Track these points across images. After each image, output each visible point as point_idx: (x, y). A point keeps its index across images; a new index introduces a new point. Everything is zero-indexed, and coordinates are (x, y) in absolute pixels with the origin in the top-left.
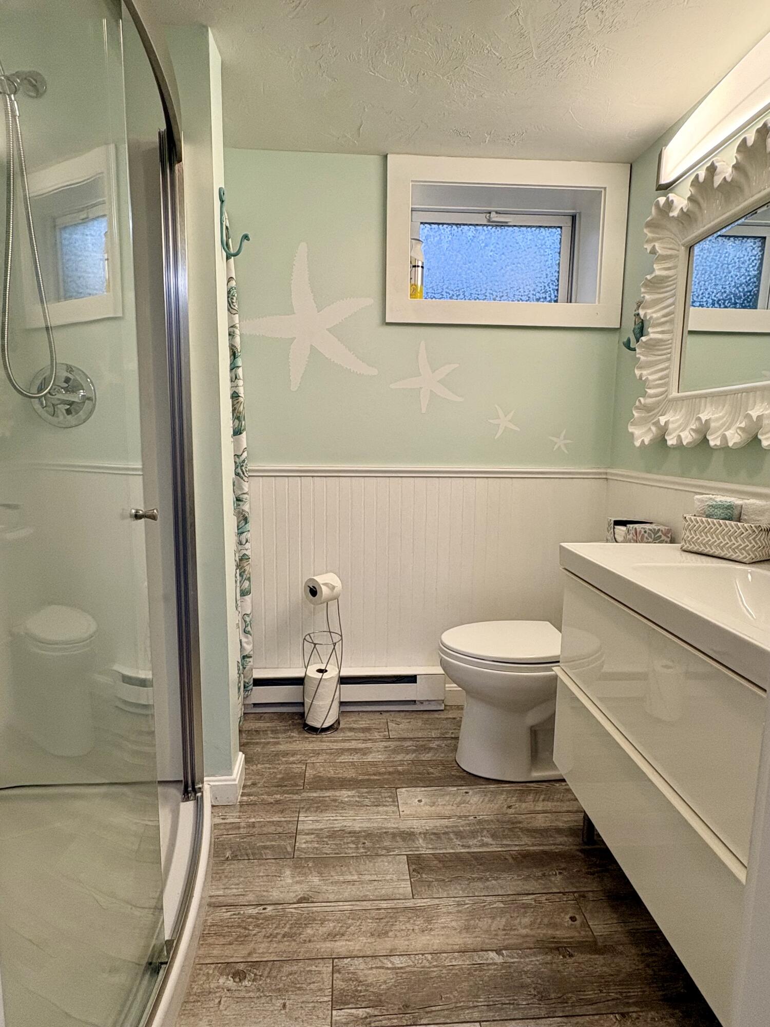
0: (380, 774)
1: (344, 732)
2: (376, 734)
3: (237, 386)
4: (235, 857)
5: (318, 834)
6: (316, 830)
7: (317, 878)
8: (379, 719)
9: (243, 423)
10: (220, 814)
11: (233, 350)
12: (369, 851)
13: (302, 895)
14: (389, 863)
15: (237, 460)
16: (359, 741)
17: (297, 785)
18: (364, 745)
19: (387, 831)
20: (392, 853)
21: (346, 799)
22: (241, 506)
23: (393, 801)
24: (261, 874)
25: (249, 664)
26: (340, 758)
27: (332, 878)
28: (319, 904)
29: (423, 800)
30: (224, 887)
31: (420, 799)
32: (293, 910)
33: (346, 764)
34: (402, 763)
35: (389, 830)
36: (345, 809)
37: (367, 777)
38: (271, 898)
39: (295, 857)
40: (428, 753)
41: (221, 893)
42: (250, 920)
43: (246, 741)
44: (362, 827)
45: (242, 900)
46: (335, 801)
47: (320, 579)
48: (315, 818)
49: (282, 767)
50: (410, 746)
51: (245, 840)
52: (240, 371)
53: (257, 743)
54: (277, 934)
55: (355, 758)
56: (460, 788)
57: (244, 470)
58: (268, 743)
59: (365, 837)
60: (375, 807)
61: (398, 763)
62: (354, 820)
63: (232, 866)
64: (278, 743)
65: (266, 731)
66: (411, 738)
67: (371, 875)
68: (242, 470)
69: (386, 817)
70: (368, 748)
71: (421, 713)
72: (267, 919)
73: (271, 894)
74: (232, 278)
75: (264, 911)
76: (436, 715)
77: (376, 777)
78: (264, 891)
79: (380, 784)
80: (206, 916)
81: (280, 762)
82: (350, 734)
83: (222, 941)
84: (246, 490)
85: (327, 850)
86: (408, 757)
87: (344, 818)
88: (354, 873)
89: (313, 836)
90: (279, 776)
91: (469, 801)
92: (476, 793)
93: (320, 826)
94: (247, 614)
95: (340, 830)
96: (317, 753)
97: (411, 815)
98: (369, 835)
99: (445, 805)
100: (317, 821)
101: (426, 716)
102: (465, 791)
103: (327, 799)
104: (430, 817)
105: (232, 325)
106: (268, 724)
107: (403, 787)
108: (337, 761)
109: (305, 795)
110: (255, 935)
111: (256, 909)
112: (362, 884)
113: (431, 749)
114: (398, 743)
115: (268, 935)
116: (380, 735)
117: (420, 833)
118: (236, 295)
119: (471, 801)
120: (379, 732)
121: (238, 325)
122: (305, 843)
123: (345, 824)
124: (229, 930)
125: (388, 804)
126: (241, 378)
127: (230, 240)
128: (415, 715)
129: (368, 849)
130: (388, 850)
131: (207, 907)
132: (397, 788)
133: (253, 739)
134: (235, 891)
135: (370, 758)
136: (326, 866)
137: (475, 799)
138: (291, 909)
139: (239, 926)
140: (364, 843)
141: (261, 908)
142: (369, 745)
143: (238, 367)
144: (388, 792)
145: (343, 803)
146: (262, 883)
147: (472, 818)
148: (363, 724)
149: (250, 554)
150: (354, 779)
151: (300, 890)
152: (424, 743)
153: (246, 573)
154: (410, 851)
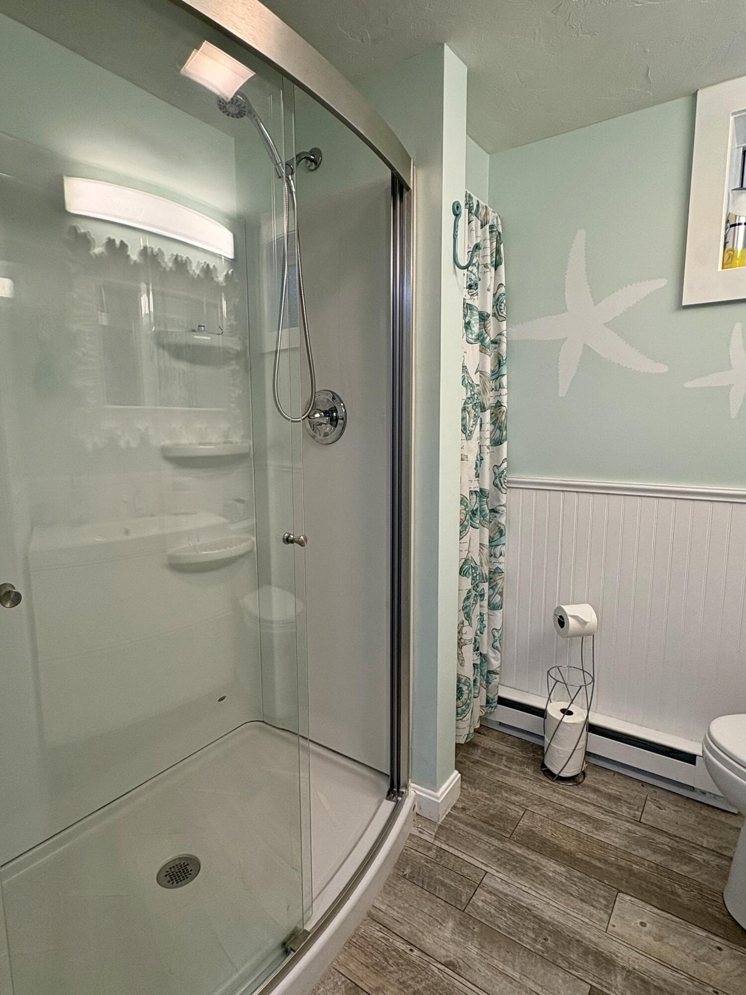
0: (606, 862)
1: (585, 790)
2: (625, 808)
3: (500, 395)
4: (411, 878)
5: (500, 898)
6: (500, 892)
7: (476, 950)
8: (637, 791)
9: (504, 433)
10: (420, 826)
11: (498, 358)
12: (547, 952)
13: (452, 959)
14: (564, 982)
15: (496, 471)
16: (598, 809)
17: (505, 831)
18: (602, 816)
19: (581, 939)
20: (573, 972)
21: (551, 874)
22: (497, 518)
23: (607, 906)
24: (426, 910)
25: (495, 680)
26: (566, 820)
27: (491, 959)
28: (464, 981)
29: (648, 925)
30: (388, 903)
31: (644, 921)
32: (436, 971)
33: (570, 831)
34: (642, 861)
35: (584, 941)
36: (544, 886)
37: (587, 858)
38: (423, 942)
39: (466, 911)
40: (685, 864)
41: (383, 907)
42: (394, 953)
43: (478, 758)
44: (554, 919)
45: (398, 928)
46: (537, 869)
47: (569, 610)
48: (506, 878)
49: (499, 803)
50: (663, 844)
51: (429, 865)
52: (504, 380)
53: (488, 766)
54: (410, 985)
55: (584, 828)
56: (712, 936)
57: (502, 481)
58: (499, 769)
59: (550, 933)
60: (579, 902)
61: (635, 859)
62: (548, 904)
63: (405, 886)
64: (507, 774)
65: (502, 755)
66: (670, 834)
67: (536, 983)
68: (500, 481)
69: (587, 921)
70: (606, 823)
71: (700, 805)
72: (410, 963)
73: (424, 937)
74: (501, 284)
75: (409, 952)
76: (722, 817)
77: (598, 864)
78: (420, 931)
79: (601, 875)
80: (362, 924)
81: (500, 796)
82: (591, 795)
83: (362, 958)
84: (504, 502)
85: (502, 922)
86: (652, 858)
87: (538, 895)
88: (517, 968)
89: (494, 898)
90: (491, 811)
91: (717, 963)
92: (735, 957)
93: (507, 890)
94: (496, 629)
95: (526, 907)
96: (542, 803)
97: (622, 937)
98: (557, 932)
99: (676, 948)
100: (507, 883)
101: (705, 812)
102: (719, 945)
103: (529, 862)
104: (647, 953)
105: (499, 333)
106: (508, 749)
107: (627, 894)
108: (561, 822)
109: (509, 846)
110: (391, 972)
111: (403, 946)
112: (520, 987)
113: (692, 860)
114: (649, 833)
115: (401, 980)
116: (629, 813)
117: (623, 968)
118: (505, 301)
119: (721, 965)
120: (629, 808)
121: (505, 332)
122: (483, 901)
123: (535, 903)
124: (373, 952)
125: (598, 906)
126: (506, 387)
127: (502, 246)
128: (689, 805)
129: (548, 950)
130: (571, 965)
131: (366, 915)
132: (620, 891)
133: (485, 759)
134: (395, 913)
135: (601, 836)
136: (493, 942)
137: (728, 965)
138: (435, 967)
139: (382, 953)
140: (546, 939)
141: (409, 947)
142: (609, 819)
143: (503, 375)
144: (605, 891)
145: (544, 876)
146: (421, 920)
147: (710, 989)
148: (613, 789)
149: (504, 568)
150: (571, 853)
151: (452, 951)
152: (685, 848)
153: (498, 587)
154: (598, 983)
